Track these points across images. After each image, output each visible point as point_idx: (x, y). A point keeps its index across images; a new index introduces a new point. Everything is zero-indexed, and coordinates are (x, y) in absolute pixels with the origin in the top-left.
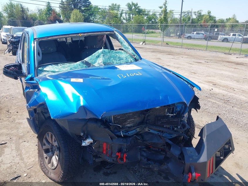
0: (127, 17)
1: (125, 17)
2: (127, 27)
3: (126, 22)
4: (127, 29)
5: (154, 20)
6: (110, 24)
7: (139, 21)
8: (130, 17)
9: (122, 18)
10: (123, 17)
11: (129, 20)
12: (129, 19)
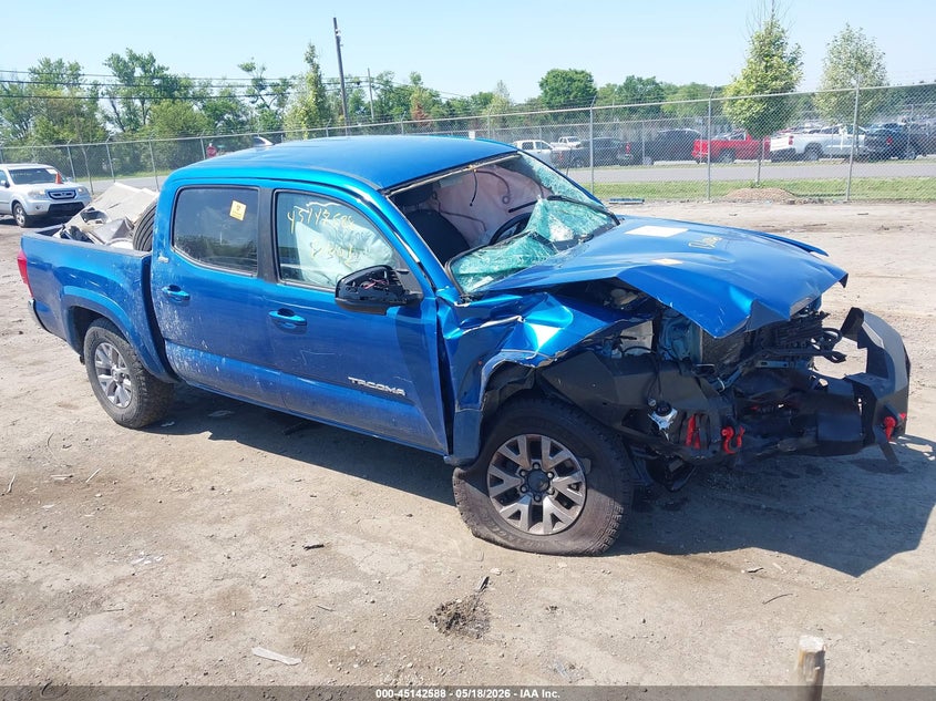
0: (121, 109)
1: (110, 112)
2: (136, 148)
3: (119, 131)
4: (136, 158)
5: (231, 117)
6: (59, 142)
7: (181, 122)
8: (132, 112)
9: (98, 116)
10: (103, 112)
11: (131, 122)
12: (130, 119)
